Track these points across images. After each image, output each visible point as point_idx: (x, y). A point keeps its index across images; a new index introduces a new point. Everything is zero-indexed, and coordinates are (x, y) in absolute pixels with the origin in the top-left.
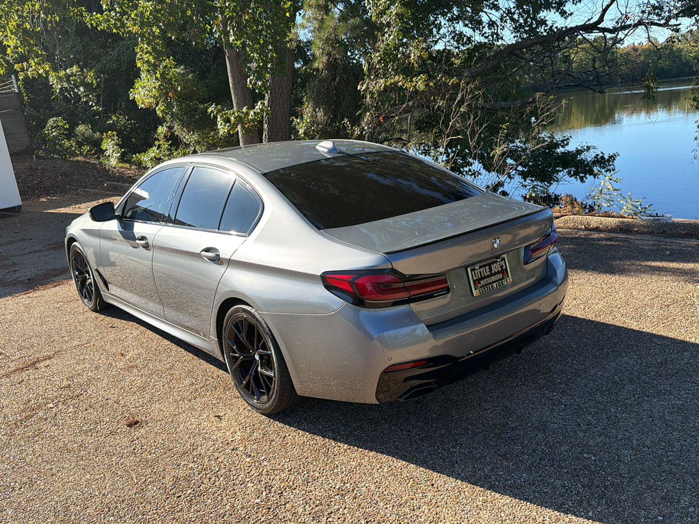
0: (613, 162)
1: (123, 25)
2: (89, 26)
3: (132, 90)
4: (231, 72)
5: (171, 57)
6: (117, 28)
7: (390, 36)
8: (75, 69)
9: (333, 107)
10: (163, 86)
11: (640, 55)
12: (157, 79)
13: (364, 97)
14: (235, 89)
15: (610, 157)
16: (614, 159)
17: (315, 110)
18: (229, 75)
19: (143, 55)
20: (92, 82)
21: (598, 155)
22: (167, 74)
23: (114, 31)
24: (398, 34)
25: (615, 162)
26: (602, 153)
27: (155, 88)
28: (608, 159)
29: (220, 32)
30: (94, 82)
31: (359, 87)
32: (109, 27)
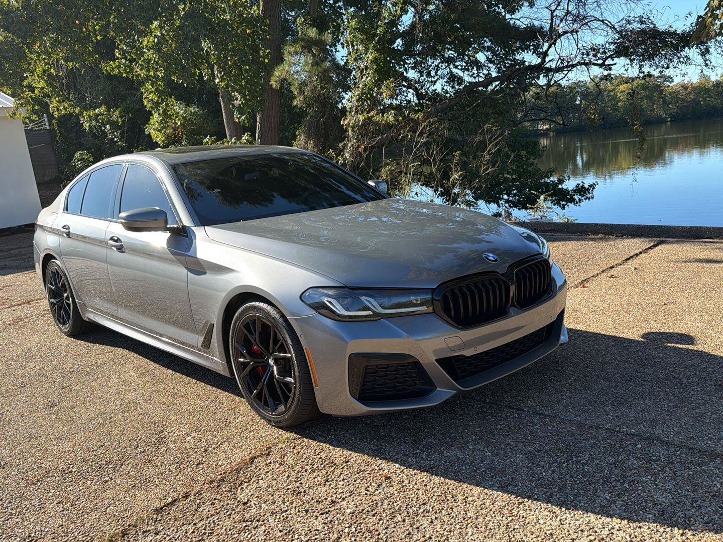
0: (592, 190)
1: (132, 70)
2: (105, 72)
3: (147, 126)
4: (225, 109)
5: (173, 97)
6: (126, 73)
7: (367, 78)
8: (103, 109)
9: (322, 140)
10: (164, 120)
11: (690, 93)
12: (159, 114)
13: (346, 131)
14: (228, 123)
15: (590, 186)
16: (594, 188)
17: (306, 143)
18: (223, 111)
19: (149, 96)
20: (118, 121)
21: (579, 184)
22: (169, 111)
23: (124, 75)
24: (374, 76)
25: (595, 190)
26: (582, 182)
27: (157, 122)
28: (588, 188)
29: (208, 75)
30: (120, 120)
31: (342, 123)
32: (120, 72)
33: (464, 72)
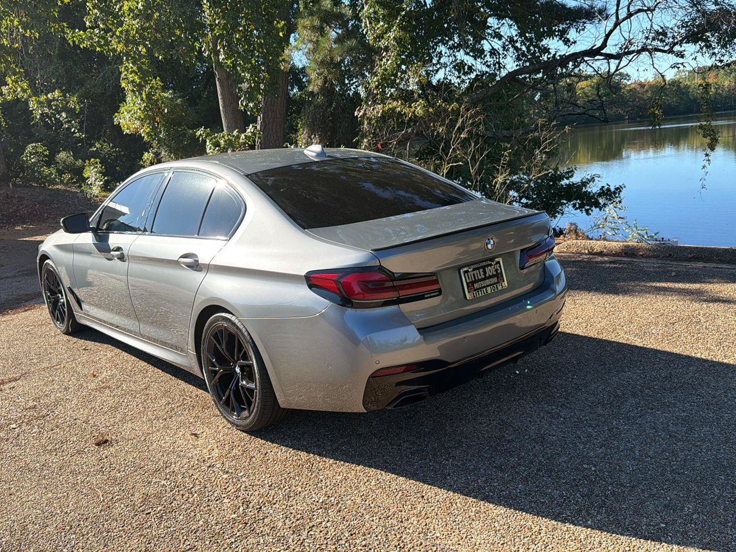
0: (619, 194)
1: (107, 43)
2: (71, 43)
3: (116, 114)
4: (222, 94)
5: (158, 78)
6: (101, 46)
7: (388, 60)
8: (57, 93)
9: (329, 133)
10: (148, 107)
11: (647, 91)
12: (142, 99)
13: (362, 123)
14: (225, 112)
15: (617, 189)
16: (621, 191)
17: (310, 137)
18: (219, 97)
19: (128, 75)
20: (75, 107)
21: (603, 187)
22: (154, 95)
23: (98, 49)
24: (396, 59)
25: (621, 194)
26: (607, 185)
28: (614, 191)
29: (209, 51)
30: (77, 107)
31: (356, 114)
32: (92, 45)
33: (476, 59)
